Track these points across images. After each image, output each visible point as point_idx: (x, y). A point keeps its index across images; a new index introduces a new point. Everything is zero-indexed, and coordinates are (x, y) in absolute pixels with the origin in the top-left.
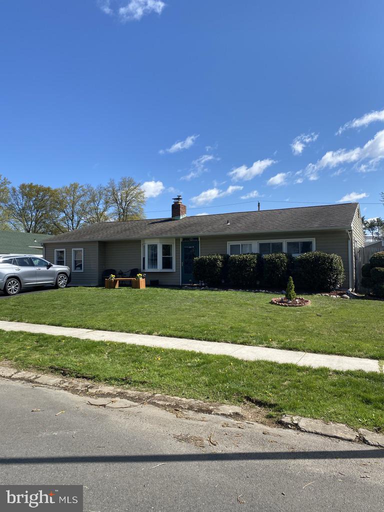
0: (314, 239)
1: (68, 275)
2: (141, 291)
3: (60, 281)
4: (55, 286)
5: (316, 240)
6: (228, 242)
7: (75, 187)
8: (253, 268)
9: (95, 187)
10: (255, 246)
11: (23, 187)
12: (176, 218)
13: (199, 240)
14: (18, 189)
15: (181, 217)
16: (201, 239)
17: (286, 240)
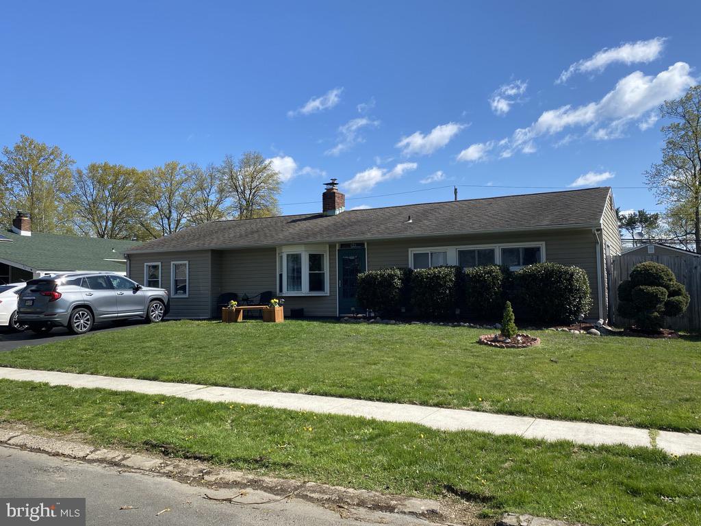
0: (544, 243)
1: (166, 302)
2: (277, 325)
3: (153, 311)
4: (147, 320)
5: (547, 245)
6: (410, 249)
7: (172, 168)
8: (450, 288)
9: (203, 168)
10: (451, 255)
11: (93, 168)
12: (329, 213)
13: (366, 247)
14: (85, 172)
15: (337, 212)
16: (368, 245)
17: (500, 245)
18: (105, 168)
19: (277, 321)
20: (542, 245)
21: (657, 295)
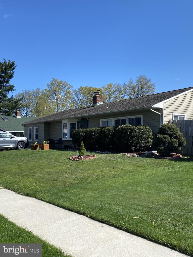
0: (142, 115)
1: (26, 143)
3: (19, 146)
5: (143, 116)
6: (101, 120)
7: (110, 86)
12: (95, 105)
15: (98, 104)
16: (89, 119)
17: (128, 117)
19: (45, 150)
21: (162, 139)
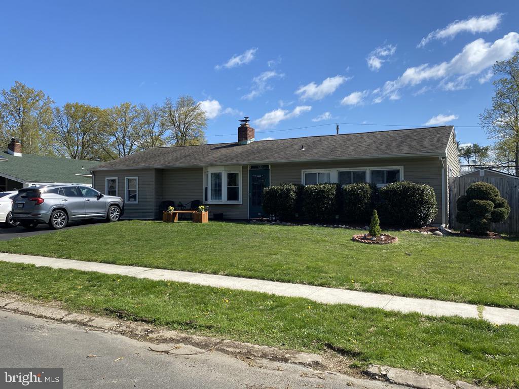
0: (402, 167)
1: (121, 208)
2: (204, 225)
3: (111, 213)
4: (107, 220)
5: (404, 169)
6: (302, 171)
7: (126, 107)
8: (332, 200)
9: (149, 107)
10: (333, 175)
11: (68, 107)
12: (242, 142)
13: (270, 168)
14: (62, 109)
15: (249, 142)
16: (271, 167)
17: (370, 168)
18: (77, 107)
19: (203, 222)
20: (401, 169)
21: (485, 207)
